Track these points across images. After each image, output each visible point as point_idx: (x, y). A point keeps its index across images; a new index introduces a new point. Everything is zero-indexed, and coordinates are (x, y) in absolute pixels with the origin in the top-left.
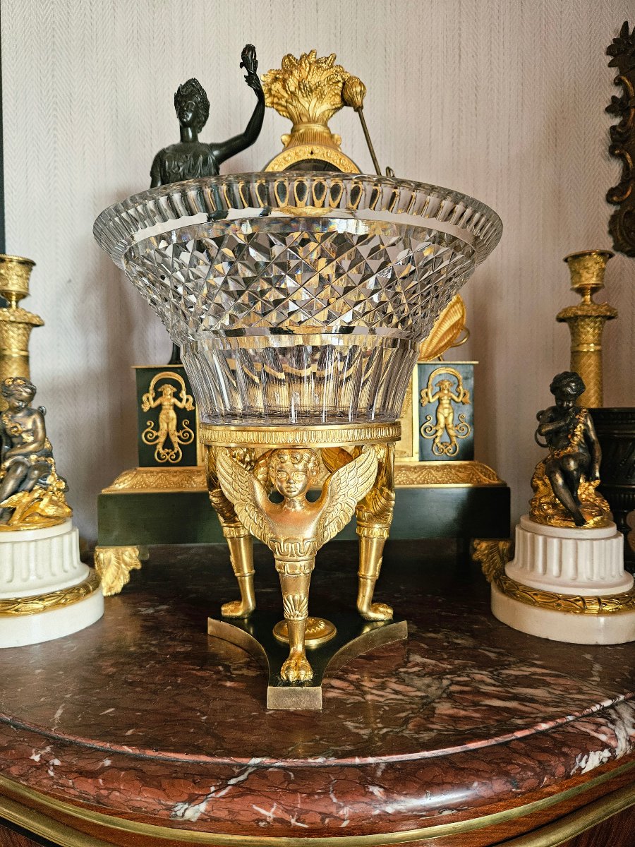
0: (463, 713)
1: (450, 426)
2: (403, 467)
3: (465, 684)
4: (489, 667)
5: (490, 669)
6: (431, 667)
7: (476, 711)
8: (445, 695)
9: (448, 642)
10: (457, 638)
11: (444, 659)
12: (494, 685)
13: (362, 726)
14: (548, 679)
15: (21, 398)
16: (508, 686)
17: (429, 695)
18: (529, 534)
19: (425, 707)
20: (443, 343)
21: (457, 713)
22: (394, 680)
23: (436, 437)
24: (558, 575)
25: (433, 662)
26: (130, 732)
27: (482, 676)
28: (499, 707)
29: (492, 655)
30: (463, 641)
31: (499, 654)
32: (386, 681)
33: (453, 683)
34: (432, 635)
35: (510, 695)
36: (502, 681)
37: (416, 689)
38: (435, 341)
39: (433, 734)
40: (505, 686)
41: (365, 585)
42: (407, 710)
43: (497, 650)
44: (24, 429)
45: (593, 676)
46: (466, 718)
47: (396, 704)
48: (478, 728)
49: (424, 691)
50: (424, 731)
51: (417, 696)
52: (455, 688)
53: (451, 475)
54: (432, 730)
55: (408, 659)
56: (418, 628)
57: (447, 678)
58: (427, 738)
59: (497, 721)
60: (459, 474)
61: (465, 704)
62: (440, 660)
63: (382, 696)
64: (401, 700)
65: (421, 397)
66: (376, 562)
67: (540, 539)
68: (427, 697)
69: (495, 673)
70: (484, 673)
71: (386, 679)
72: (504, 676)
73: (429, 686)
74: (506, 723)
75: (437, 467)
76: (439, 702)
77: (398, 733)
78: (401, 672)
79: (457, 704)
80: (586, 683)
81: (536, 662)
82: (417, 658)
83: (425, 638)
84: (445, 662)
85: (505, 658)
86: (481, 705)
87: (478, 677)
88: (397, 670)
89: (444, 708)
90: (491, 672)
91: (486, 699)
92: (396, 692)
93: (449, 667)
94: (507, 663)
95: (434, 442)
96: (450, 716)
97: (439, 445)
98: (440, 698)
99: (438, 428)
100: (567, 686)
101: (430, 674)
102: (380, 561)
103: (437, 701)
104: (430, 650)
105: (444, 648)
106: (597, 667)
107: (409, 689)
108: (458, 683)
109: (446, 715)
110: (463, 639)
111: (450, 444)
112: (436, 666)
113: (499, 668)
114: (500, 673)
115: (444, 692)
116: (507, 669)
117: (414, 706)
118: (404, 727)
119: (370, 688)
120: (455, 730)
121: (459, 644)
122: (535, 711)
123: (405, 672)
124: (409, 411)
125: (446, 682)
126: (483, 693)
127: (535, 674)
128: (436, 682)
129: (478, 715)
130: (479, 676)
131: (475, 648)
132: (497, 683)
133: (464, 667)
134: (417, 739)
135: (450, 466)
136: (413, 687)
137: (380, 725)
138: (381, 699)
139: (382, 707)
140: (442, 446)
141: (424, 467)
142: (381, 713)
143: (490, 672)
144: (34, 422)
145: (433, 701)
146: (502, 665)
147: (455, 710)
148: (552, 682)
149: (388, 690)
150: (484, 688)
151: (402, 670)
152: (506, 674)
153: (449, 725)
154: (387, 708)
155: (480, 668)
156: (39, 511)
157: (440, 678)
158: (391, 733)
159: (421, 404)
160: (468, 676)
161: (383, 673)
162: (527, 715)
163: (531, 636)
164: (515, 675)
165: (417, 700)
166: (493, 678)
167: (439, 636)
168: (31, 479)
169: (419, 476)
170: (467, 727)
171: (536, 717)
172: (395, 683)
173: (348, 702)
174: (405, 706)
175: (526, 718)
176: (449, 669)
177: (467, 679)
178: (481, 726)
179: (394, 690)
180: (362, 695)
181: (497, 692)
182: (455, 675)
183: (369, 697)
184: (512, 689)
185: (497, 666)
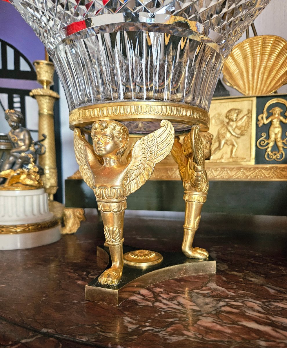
0: (219, 327)
1: (279, 139)
2: (242, 167)
3: (237, 307)
4: (265, 299)
6: (219, 292)
7: (230, 328)
8: (214, 312)
9: (244, 279)
10: (252, 277)
11: (232, 289)
12: (259, 312)
13: (134, 322)
15: (14, 120)
16: (271, 315)
17: (202, 310)
20: (279, 84)
21: (214, 327)
23: (268, 147)
25: (223, 289)
27: (256, 304)
28: (252, 328)
29: (272, 291)
30: (256, 280)
31: (280, 292)
32: (179, 296)
33: (228, 305)
34: (235, 273)
35: (268, 321)
36: (269, 310)
37: (195, 305)
38: (273, 83)
39: (181, 338)
40: (269, 314)
41: (188, 234)
42: (177, 317)
43: (278, 289)
44: (19, 139)
46: (219, 331)
47: (172, 312)
48: (222, 341)
49: (200, 307)
50: (176, 334)
51: (192, 309)
52: (226, 309)
53: (276, 173)
54: (183, 335)
55: (206, 285)
56: (229, 268)
57: (225, 301)
58: (174, 340)
59: (243, 339)
60: (282, 172)
61: (225, 321)
62: (229, 288)
63: (166, 305)
64: (178, 310)
65: (257, 120)
66: (195, 218)
68: (200, 311)
69: (267, 304)
70: (258, 302)
71: (179, 294)
72: (272, 307)
73: (207, 304)
74: (249, 342)
75: (267, 168)
76: (205, 316)
77: (156, 332)
78: (193, 292)
79: (219, 320)
82: (213, 285)
83: (229, 274)
84: (232, 291)
85: (282, 295)
86: (238, 325)
87: (250, 304)
88: (192, 290)
89: (207, 322)
91: (245, 320)
92: (180, 304)
93: (233, 294)
94: (281, 298)
95: (266, 151)
96: (206, 328)
97: (270, 153)
98: (208, 313)
99: (269, 141)
101: (214, 297)
102: (198, 218)
103: (205, 315)
104: (227, 282)
105: (238, 282)
108: (231, 306)
109: (203, 326)
110: (257, 278)
111: (279, 152)
112: (223, 292)
113: (272, 301)
114: (271, 305)
115: (215, 310)
116: (278, 302)
118: (165, 329)
119: (164, 298)
120: (202, 339)
121: (251, 281)
122: (283, 337)
123: (196, 293)
124: (249, 130)
125: (222, 304)
126: (247, 316)
128: (215, 302)
129: (229, 331)
130: (253, 304)
131: (262, 285)
132: (263, 311)
133: (244, 296)
134: (166, 339)
135: (277, 168)
136: (194, 302)
137: (147, 324)
138: (164, 307)
139: (160, 312)
140: (272, 154)
141: (257, 168)
142: (157, 315)
143: (263, 302)
144: (24, 136)
145: (201, 315)
146: (275, 299)
147: (214, 324)
149: (175, 302)
150: (250, 313)
151: (196, 291)
152: (276, 306)
153: (200, 334)
154: (163, 313)
155: (256, 298)
156: (20, 181)
157: (219, 300)
158: (150, 331)
159: (257, 125)
160: (243, 302)
161: (180, 290)
162: (272, 339)
165: (190, 312)
166: (262, 307)
167: (241, 274)
168: (17, 164)
169: (252, 173)
170: (213, 339)
171: (281, 342)
172: (184, 298)
173: (140, 305)
174: (178, 314)
175: (271, 341)
177: (240, 304)
178: (226, 340)
179: (179, 302)
180: (154, 302)
181: (258, 318)
182: (233, 300)
183: (157, 304)
184: (273, 317)
185: (271, 299)
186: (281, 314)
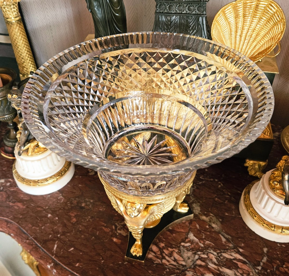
3: (204, 260)
5: (218, 251)
6: (195, 244)
8: (193, 267)
9: (209, 225)
10: (214, 223)
11: (202, 239)
12: (215, 264)
14: (239, 264)
17: (187, 265)
18: (263, 191)
19: (182, 273)
22: (177, 251)
24: (269, 212)
25: (197, 240)
26: (77, 265)
27: (213, 255)
29: (224, 240)
30: (216, 226)
31: (228, 240)
32: (174, 251)
33: (199, 258)
34: (204, 218)
36: (220, 261)
37: (183, 260)
40: (219, 265)
43: (228, 237)
45: (259, 265)
47: (173, 269)
49: (186, 262)
51: (182, 265)
52: (199, 262)
55: (187, 236)
56: (201, 211)
57: (198, 254)
62: (200, 239)
63: (168, 261)
64: (175, 266)
67: (266, 197)
68: (185, 266)
69: (219, 255)
70: (215, 253)
71: (174, 249)
72: (222, 258)
73: (189, 258)
78: (181, 245)
79: (195, 274)
80: (253, 270)
81: (241, 250)
82: (191, 236)
83: (200, 219)
84: (202, 242)
85: (229, 244)
87: (211, 256)
88: (180, 243)
90: (218, 253)
91: (208, 273)
92: (175, 260)
93: (202, 245)
94: (227, 247)
98: (190, 268)
100: (244, 271)
101: (192, 250)
103: (188, 270)
104: (199, 230)
105: (206, 230)
106: (265, 259)
107: (181, 259)
108: (201, 259)
110: (217, 224)
112: (197, 243)
113: (222, 251)
114: (221, 255)
115: (193, 264)
116: (225, 252)
117: (178, 271)
119: (166, 254)
121: (213, 228)
123: (183, 246)
125: (197, 257)
126: (209, 268)
127: (235, 259)
128: (193, 256)
131: (219, 233)
132: (217, 263)
133: (208, 247)
136: (182, 257)
138: (168, 264)
139: (166, 269)
142: (165, 272)
145: (186, 270)
146: (224, 250)
148: (240, 266)
149: (172, 258)
150: (210, 265)
151: (183, 244)
152: (224, 256)
154: (168, 270)
155: (214, 250)
157: (195, 254)
161: (174, 245)
163: (248, 227)
164: (227, 258)
165: (181, 267)
166: (216, 258)
167: (208, 219)
172: (177, 253)
173: (155, 263)
174: (175, 270)
176: (202, 247)
177: (206, 256)
179: (174, 258)
180: (162, 259)
181: (214, 269)
182: (202, 253)
183: (164, 261)
184: (221, 268)
185: (222, 249)
186: (225, 265)
